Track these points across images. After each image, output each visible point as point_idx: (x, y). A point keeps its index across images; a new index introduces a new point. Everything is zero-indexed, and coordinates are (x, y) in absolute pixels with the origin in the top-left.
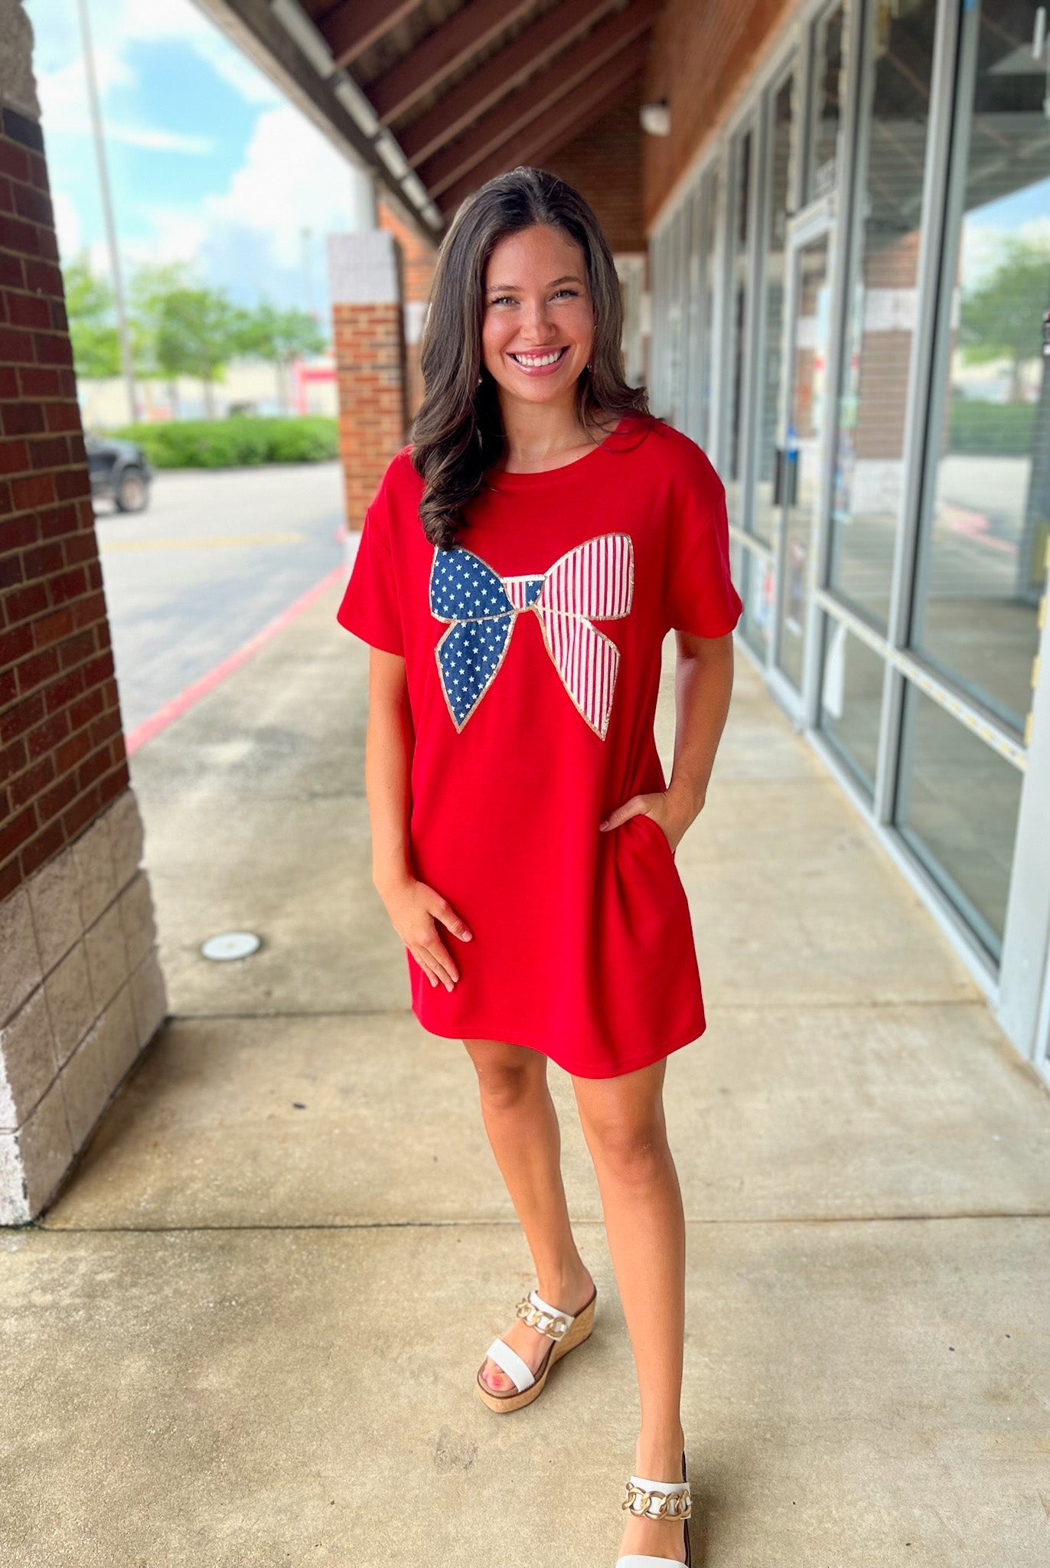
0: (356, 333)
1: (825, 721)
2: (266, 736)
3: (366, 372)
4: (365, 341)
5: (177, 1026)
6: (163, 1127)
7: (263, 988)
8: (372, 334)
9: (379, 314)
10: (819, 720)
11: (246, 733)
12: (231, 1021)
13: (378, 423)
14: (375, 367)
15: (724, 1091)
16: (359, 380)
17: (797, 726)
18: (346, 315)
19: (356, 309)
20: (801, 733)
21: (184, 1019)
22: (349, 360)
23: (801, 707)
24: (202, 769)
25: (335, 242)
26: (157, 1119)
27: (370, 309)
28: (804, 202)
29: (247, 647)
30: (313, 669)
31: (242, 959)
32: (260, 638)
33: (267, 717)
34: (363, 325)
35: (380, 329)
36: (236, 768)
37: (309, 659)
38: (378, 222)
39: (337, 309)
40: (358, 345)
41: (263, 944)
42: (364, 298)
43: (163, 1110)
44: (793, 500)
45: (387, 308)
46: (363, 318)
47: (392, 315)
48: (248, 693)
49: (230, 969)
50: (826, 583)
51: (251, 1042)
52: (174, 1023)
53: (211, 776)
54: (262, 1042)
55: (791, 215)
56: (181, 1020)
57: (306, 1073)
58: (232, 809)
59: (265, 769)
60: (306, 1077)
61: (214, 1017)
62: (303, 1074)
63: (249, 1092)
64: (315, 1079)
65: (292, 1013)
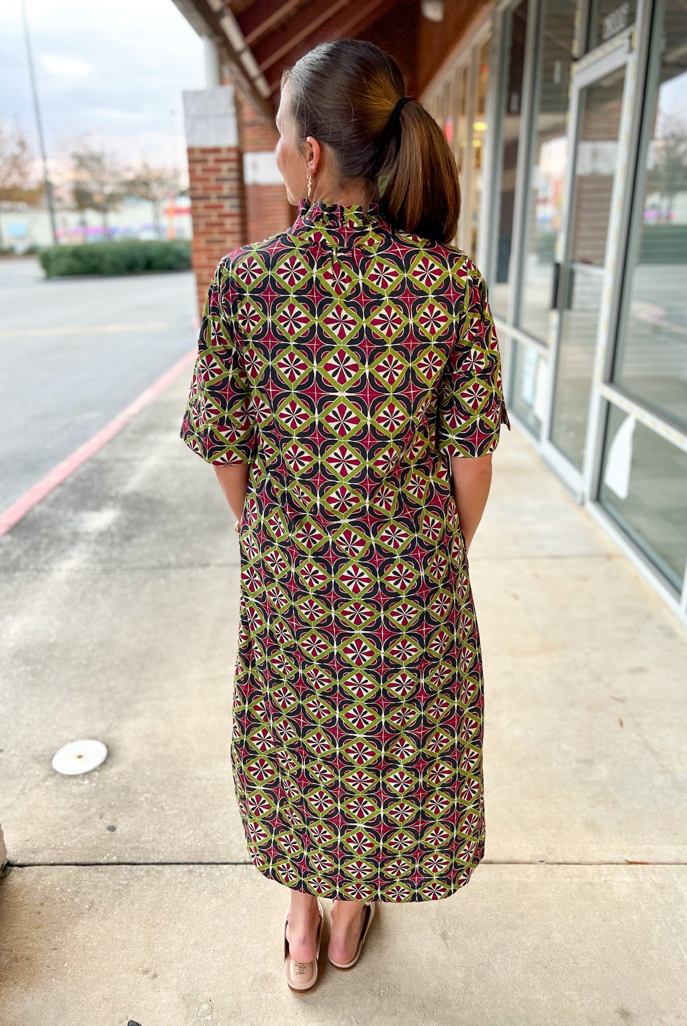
0: (204, 170)
1: (603, 496)
2: (130, 502)
3: (214, 201)
4: (212, 176)
7: (109, 821)
8: (218, 170)
9: (224, 155)
10: (600, 494)
11: (115, 500)
12: (71, 870)
13: (223, 241)
14: (220, 197)
16: (207, 207)
17: (579, 499)
18: (198, 156)
19: (204, 151)
20: (582, 503)
22: (199, 193)
23: (584, 483)
24: (76, 537)
25: (189, 97)
27: (217, 150)
28: (587, 50)
29: (122, 417)
32: (132, 410)
33: (134, 483)
34: (211, 164)
35: (225, 167)
36: (103, 536)
38: (222, 81)
39: (190, 151)
40: (207, 180)
41: (110, 756)
42: (211, 142)
44: (569, 305)
45: (229, 150)
46: (211, 158)
47: (233, 155)
48: (118, 460)
49: (76, 790)
50: (611, 379)
51: (90, 909)
52: (12, 873)
53: (82, 546)
54: (101, 909)
55: (576, 60)
56: (20, 869)
57: (146, 966)
58: (96, 581)
59: (127, 538)
60: (146, 972)
61: (54, 865)
62: (142, 966)
63: (80, 1000)
64: (155, 976)
65: (135, 861)
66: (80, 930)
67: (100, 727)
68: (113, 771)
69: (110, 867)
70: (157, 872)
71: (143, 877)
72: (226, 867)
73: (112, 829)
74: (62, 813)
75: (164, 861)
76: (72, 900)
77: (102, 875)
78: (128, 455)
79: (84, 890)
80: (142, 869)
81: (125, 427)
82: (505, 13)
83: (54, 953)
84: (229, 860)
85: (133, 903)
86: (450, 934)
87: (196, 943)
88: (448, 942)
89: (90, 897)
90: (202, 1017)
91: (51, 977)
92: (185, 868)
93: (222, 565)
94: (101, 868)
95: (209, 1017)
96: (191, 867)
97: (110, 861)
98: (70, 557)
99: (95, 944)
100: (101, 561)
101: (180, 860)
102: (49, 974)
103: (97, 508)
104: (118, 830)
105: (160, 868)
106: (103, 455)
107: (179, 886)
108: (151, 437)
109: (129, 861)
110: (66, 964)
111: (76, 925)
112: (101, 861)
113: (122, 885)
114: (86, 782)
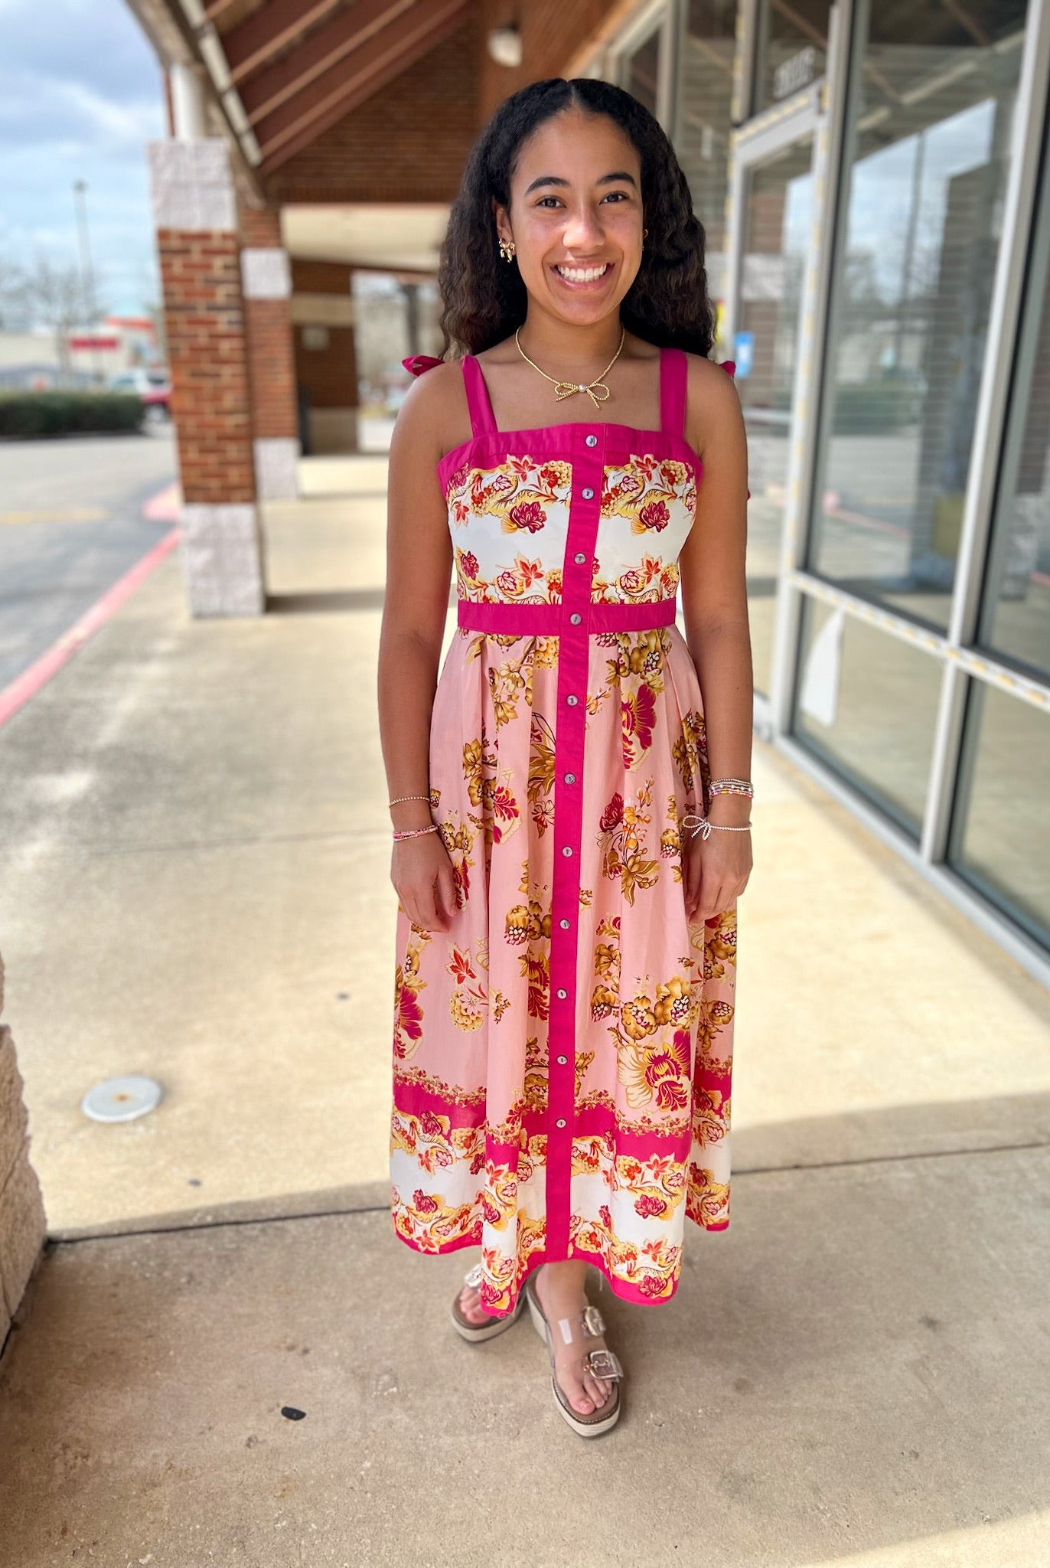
0: (188, 266)
2: (109, 759)
3: (201, 314)
4: (199, 275)
5: (66, 1258)
6: (72, 1487)
7: (188, 1173)
8: (208, 267)
9: (216, 244)
11: (85, 757)
12: (148, 1239)
13: (217, 375)
14: (212, 308)
15: (931, 1323)
16: (192, 322)
18: (175, 243)
19: (186, 237)
21: (71, 1241)
22: (179, 299)
25: (159, 152)
26: (59, 1468)
27: (204, 236)
28: (752, 113)
29: (64, 643)
30: (154, 670)
31: (141, 1119)
32: (79, 631)
33: (109, 734)
34: (196, 257)
35: (218, 261)
36: (78, 808)
37: (145, 658)
39: (163, 235)
40: (191, 280)
41: (166, 1093)
42: (195, 224)
43: (65, 1447)
45: (224, 237)
46: (196, 247)
47: (229, 245)
48: (75, 704)
49: (127, 1140)
50: (806, 565)
51: (189, 1282)
52: (58, 1252)
53: (49, 823)
54: (207, 1283)
55: (738, 126)
56: (69, 1246)
57: (289, 1341)
58: (85, 870)
59: (121, 808)
60: (291, 1348)
61: (120, 1235)
62: (284, 1342)
63: (204, 1392)
64: (306, 1351)
65: (240, 1219)
66: (183, 1309)
67: (143, 1057)
68: (178, 1113)
69: (206, 1231)
70: (277, 1229)
71: (257, 1237)
72: (374, 1213)
73: (196, 1183)
74: (114, 1170)
75: (283, 1215)
76: (160, 1274)
77: (196, 1241)
78: (90, 694)
79: (175, 1261)
80: (254, 1228)
81: (72, 654)
82: (621, 58)
83: (150, 1342)
84: (377, 1205)
85: (251, 1269)
86: (696, 1259)
87: (355, 1307)
88: (695, 1267)
89: (186, 1269)
90: (383, 1390)
91: (154, 1370)
92: (317, 1220)
93: (279, 839)
94: (191, 1233)
95: (395, 1389)
96: (325, 1218)
97: (204, 1222)
98: (33, 839)
99: (209, 1323)
100: (85, 842)
101: (307, 1211)
102: (150, 1367)
103: (60, 769)
104: (206, 1184)
105: (279, 1224)
106: (48, 696)
107: (314, 1242)
108: (119, 670)
109: (232, 1219)
110: (172, 1353)
111: (173, 1304)
112: (190, 1224)
113: (228, 1249)
114: (141, 1129)
